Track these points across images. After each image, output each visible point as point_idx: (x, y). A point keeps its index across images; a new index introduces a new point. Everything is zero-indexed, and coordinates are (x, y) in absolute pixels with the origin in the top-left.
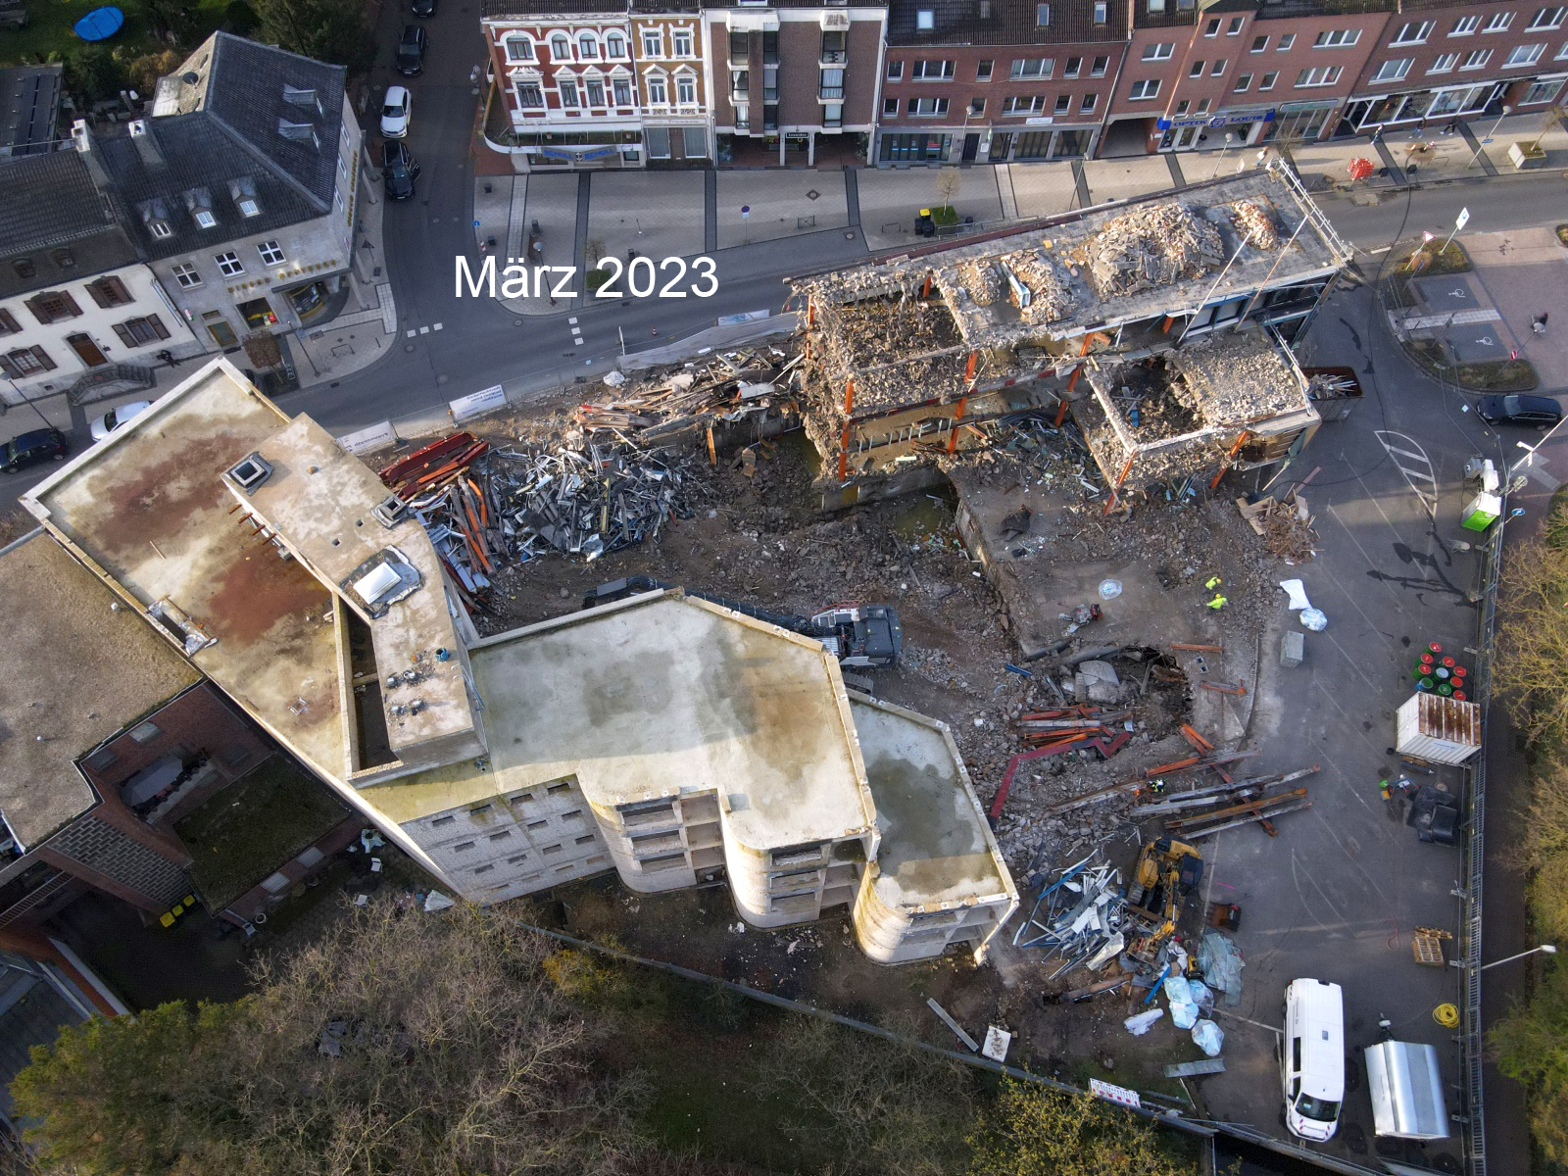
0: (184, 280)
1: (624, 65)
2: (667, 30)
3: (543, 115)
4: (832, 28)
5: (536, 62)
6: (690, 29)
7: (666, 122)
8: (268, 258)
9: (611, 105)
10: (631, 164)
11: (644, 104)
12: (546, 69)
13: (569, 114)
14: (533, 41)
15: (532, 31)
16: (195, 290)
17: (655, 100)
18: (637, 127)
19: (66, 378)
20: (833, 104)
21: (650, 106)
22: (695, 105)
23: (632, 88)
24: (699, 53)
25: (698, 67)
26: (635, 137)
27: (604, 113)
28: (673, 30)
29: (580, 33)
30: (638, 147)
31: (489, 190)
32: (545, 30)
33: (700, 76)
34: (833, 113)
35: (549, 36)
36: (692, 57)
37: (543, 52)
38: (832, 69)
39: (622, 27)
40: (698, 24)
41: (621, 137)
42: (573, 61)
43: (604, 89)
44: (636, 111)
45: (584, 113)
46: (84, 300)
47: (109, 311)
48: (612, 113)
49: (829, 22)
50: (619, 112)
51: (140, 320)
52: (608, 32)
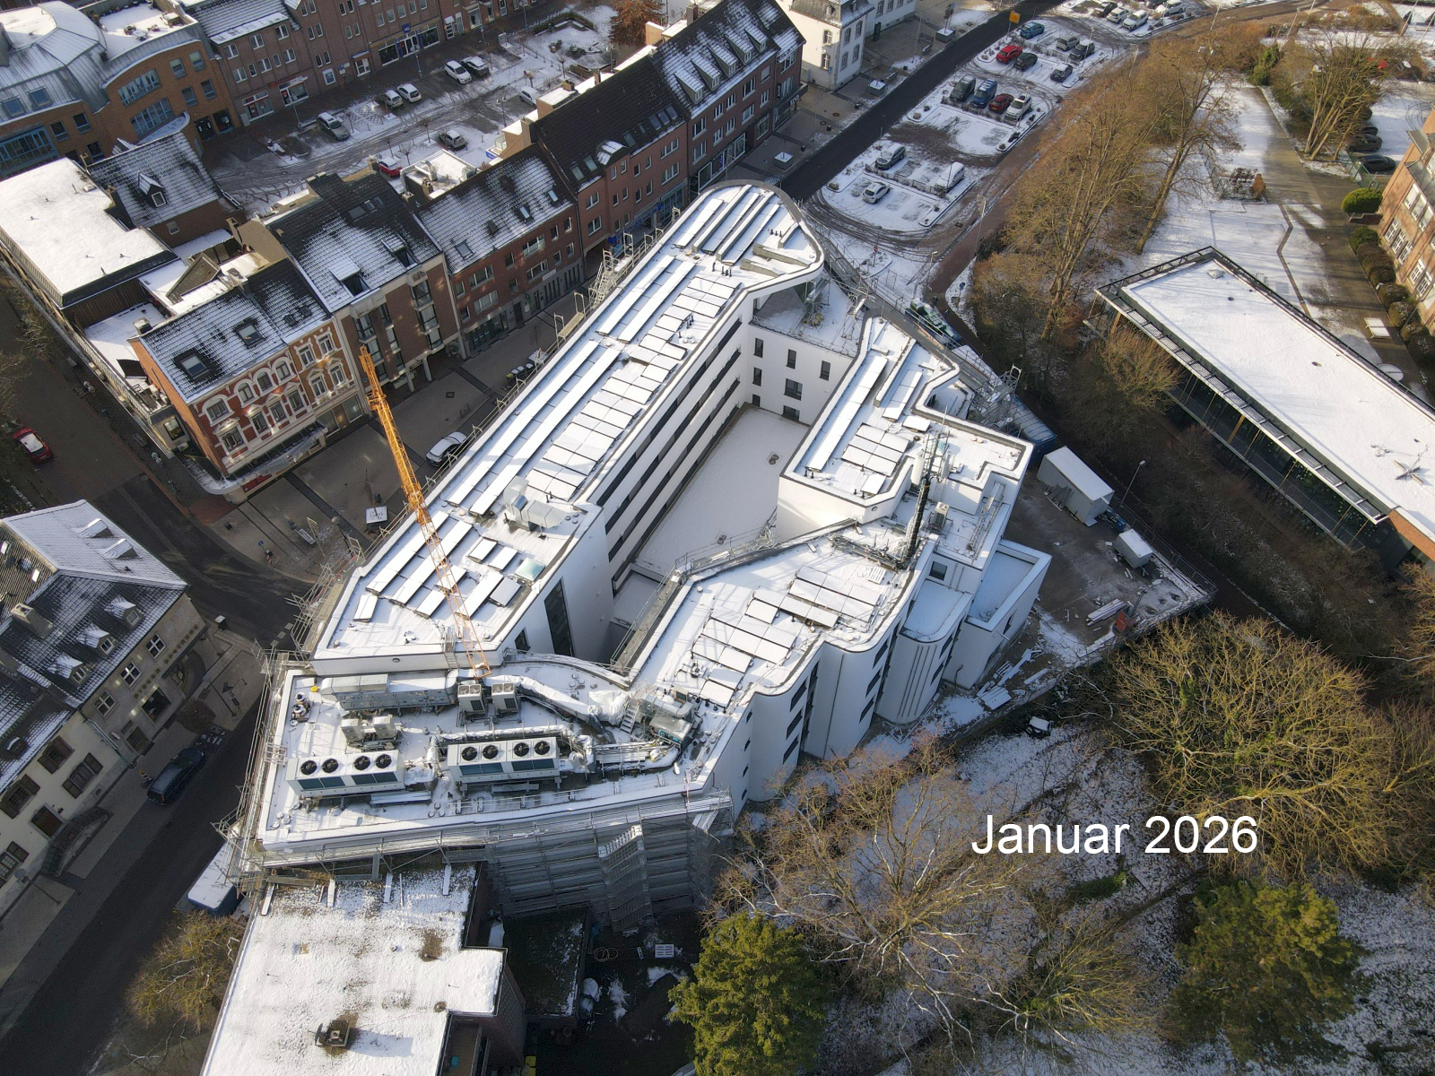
0: (103, 709)
1: (292, 381)
2: (314, 341)
3: (245, 449)
4: (418, 282)
5: (231, 412)
6: (329, 332)
7: (330, 405)
8: (154, 652)
9: (291, 414)
10: (317, 449)
11: (312, 400)
12: (239, 413)
13: (263, 438)
14: (225, 398)
15: (223, 392)
17: (319, 394)
18: (313, 420)
19: (37, 860)
20: (432, 331)
21: (318, 401)
22: (347, 382)
23: (301, 394)
24: (338, 346)
25: (340, 355)
26: (316, 426)
27: (288, 423)
28: (317, 338)
29: (257, 375)
30: (318, 434)
31: (229, 527)
32: (232, 386)
33: (344, 361)
34: (435, 337)
35: (236, 390)
36: (336, 350)
37: (235, 403)
38: (427, 310)
39: (284, 355)
40: (331, 325)
41: (307, 432)
42: (257, 398)
43: (283, 405)
44: (309, 409)
45: (273, 431)
46: (38, 774)
47: (58, 773)
48: (293, 420)
49: (415, 279)
50: (298, 416)
51: (80, 767)
52: (275, 364)
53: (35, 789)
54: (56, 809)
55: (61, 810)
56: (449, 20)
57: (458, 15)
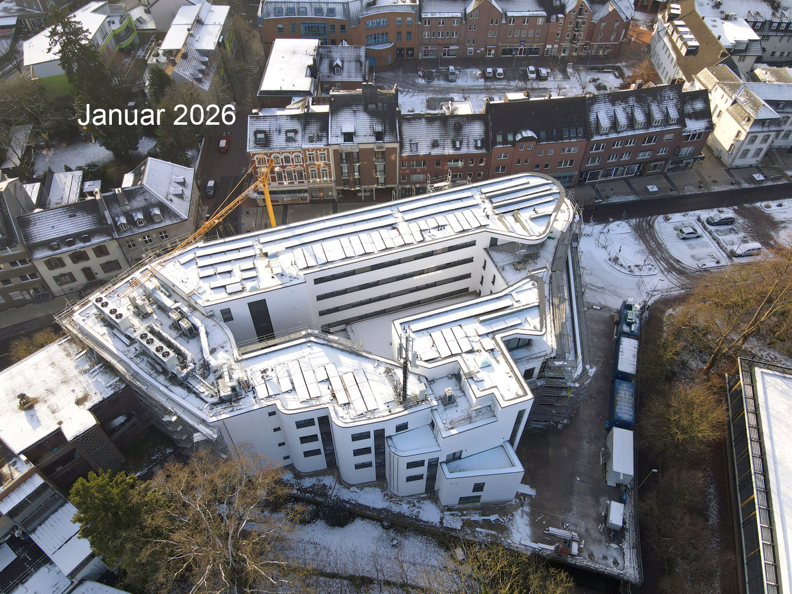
0: (130, 246)
1: (301, 165)
2: (317, 153)
4: (380, 150)
5: (267, 165)
6: (326, 152)
7: (317, 185)
8: (162, 238)
9: (296, 180)
10: (304, 202)
11: (309, 179)
12: (271, 167)
13: (279, 184)
14: (266, 158)
15: (266, 154)
16: (133, 250)
17: (313, 178)
18: (306, 188)
19: (79, 285)
20: (381, 177)
21: (311, 180)
22: (328, 179)
23: (304, 174)
24: (329, 160)
25: (329, 165)
26: (305, 191)
27: (293, 183)
28: (319, 152)
29: (284, 155)
30: (306, 195)
31: (248, 213)
32: (271, 154)
33: (330, 168)
34: (381, 180)
35: (272, 156)
36: (326, 162)
37: (270, 162)
38: (380, 165)
39: (300, 152)
40: (328, 150)
41: (300, 191)
42: (281, 164)
43: (293, 174)
44: (306, 182)
45: (285, 183)
46: (91, 254)
47: (100, 258)
48: (296, 183)
49: (377, 148)
50: (299, 182)
51: (111, 262)
52: (294, 154)
53: (88, 259)
54: (95, 272)
55: (97, 274)
56: (549, 46)
57: (556, 46)
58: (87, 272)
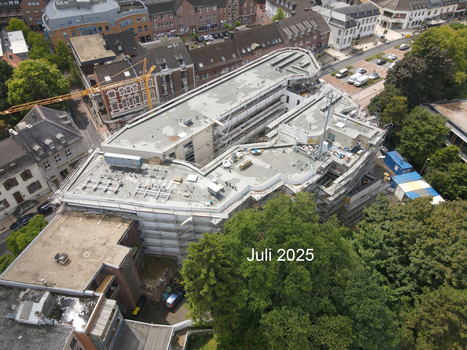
0: (46, 167)
1: (137, 92)
3: (118, 111)
4: (183, 70)
5: (116, 97)
6: (152, 79)
8: (68, 156)
9: (135, 104)
11: (143, 101)
12: (119, 98)
13: (125, 109)
14: (115, 91)
15: (114, 89)
16: (49, 170)
17: (145, 100)
18: (142, 108)
22: (155, 98)
23: (139, 98)
24: (154, 85)
25: (154, 88)
27: (133, 106)
29: (126, 86)
33: (155, 91)
35: (119, 89)
36: (153, 86)
37: (118, 94)
38: (185, 81)
40: (153, 77)
42: (125, 94)
43: (133, 100)
44: (141, 104)
45: (129, 108)
47: (26, 182)
50: (137, 105)
51: (34, 183)
52: (133, 85)
53: (17, 184)
54: (22, 195)
55: (24, 196)
56: (222, 22)
57: (225, 21)
58: (18, 196)
